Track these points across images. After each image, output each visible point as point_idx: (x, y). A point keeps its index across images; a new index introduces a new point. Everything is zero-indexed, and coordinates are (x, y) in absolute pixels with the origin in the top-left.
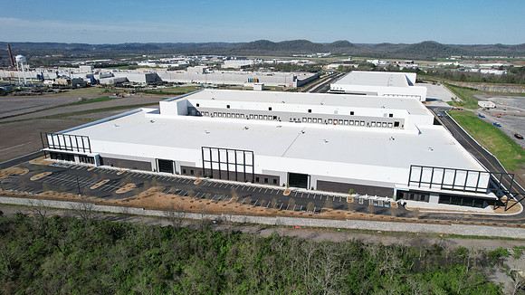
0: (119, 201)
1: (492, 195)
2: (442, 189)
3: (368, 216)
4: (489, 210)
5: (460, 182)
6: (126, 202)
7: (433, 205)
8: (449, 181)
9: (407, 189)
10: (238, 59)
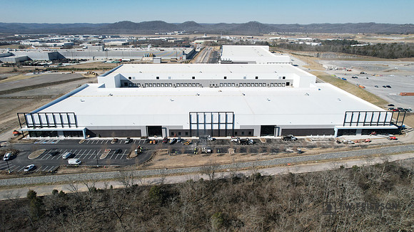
2: (364, 125)
5: (375, 119)
7: (359, 137)
8: (368, 120)
10: (112, 37)
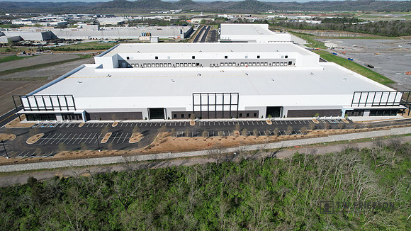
0: (143, 149)
1: (401, 107)
2: (373, 106)
3: (338, 131)
4: (399, 116)
5: (384, 100)
6: (149, 150)
7: (366, 118)
8: (377, 100)
9: (352, 108)
